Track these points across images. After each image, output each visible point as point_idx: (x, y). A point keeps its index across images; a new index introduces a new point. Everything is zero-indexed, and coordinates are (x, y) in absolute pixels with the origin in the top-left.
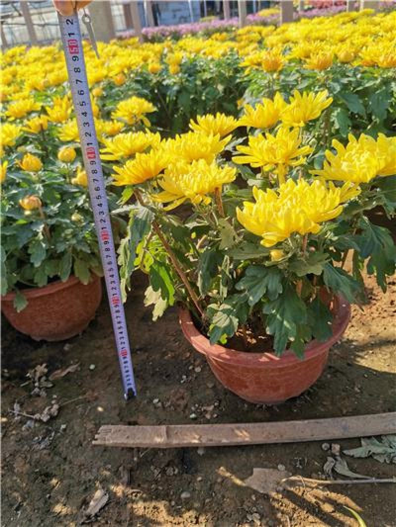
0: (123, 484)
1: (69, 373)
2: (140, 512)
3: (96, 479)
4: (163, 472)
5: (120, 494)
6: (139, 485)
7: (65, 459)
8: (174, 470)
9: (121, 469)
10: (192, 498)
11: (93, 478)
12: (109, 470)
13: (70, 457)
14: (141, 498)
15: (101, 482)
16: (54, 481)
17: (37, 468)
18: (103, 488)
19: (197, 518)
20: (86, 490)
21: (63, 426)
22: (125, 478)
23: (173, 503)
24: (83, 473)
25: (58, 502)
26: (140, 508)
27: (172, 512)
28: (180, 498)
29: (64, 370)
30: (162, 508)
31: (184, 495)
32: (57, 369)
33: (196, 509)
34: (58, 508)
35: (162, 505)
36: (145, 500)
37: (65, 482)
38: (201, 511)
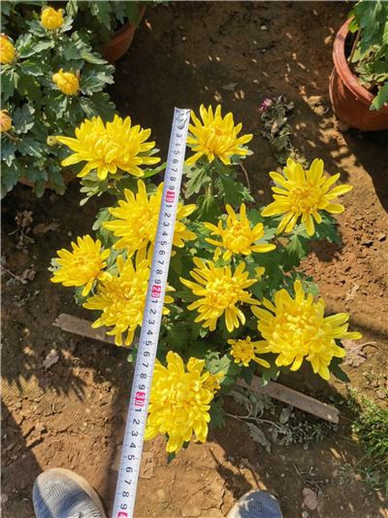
0: (70, 351)
1: (50, 230)
2: (77, 374)
3: (54, 340)
4: (99, 351)
5: (67, 357)
6: (81, 355)
7: (35, 319)
8: (107, 351)
9: (72, 340)
10: (112, 373)
11: (52, 339)
12: (63, 338)
13: (39, 318)
14: (80, 364)
15: (57, 344)
16: (26, 330)
17: (15, 319)
18: (57, 350)
19: (110, 388)
20: (46, 344)
21: (37, 292)
22: (73, 348)
23: (99, 372)
24: (46, 333)
25: (27, 345)
26: (77, 371)
27: (96, 379)
28: (104, 370)
29: (47, 225)
30: (91, 374)
31: (108, 370)
32: (42, 222)
33: (112, 382)
34: (27, 350)
35: (91, 372)
36: (82, 366)
37: (33, 334)
38: (114, 384)
